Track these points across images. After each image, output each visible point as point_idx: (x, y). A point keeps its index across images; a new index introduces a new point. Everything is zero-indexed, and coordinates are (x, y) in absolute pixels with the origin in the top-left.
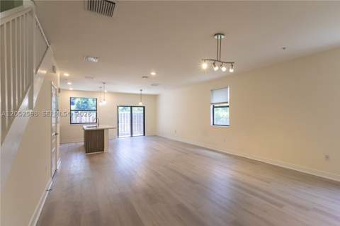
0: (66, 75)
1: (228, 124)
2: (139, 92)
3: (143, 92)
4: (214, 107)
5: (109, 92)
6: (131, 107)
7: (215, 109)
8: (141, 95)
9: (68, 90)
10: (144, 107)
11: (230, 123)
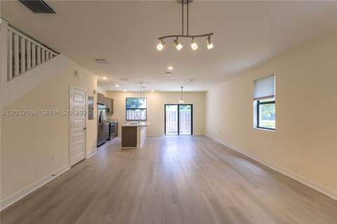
0: (105, 78)
1: (274, 128)
2: (180, 90)
3: (184, 90)
4: (259, 103)
5: (156, 92)
6: (178, 105)
7: (260, 106)
8: (182, 92)
9: (123, 92)
10: (192, 105)
11: (276, 126)
